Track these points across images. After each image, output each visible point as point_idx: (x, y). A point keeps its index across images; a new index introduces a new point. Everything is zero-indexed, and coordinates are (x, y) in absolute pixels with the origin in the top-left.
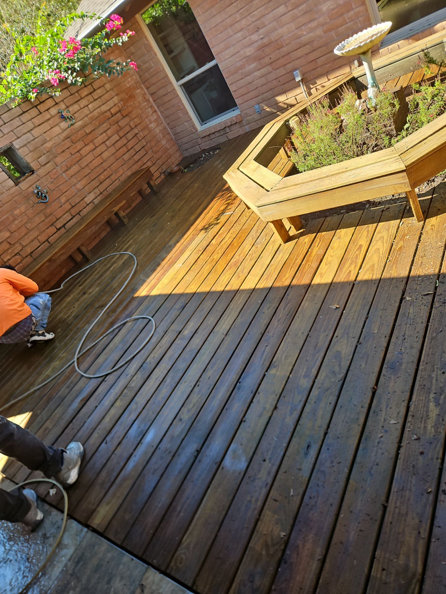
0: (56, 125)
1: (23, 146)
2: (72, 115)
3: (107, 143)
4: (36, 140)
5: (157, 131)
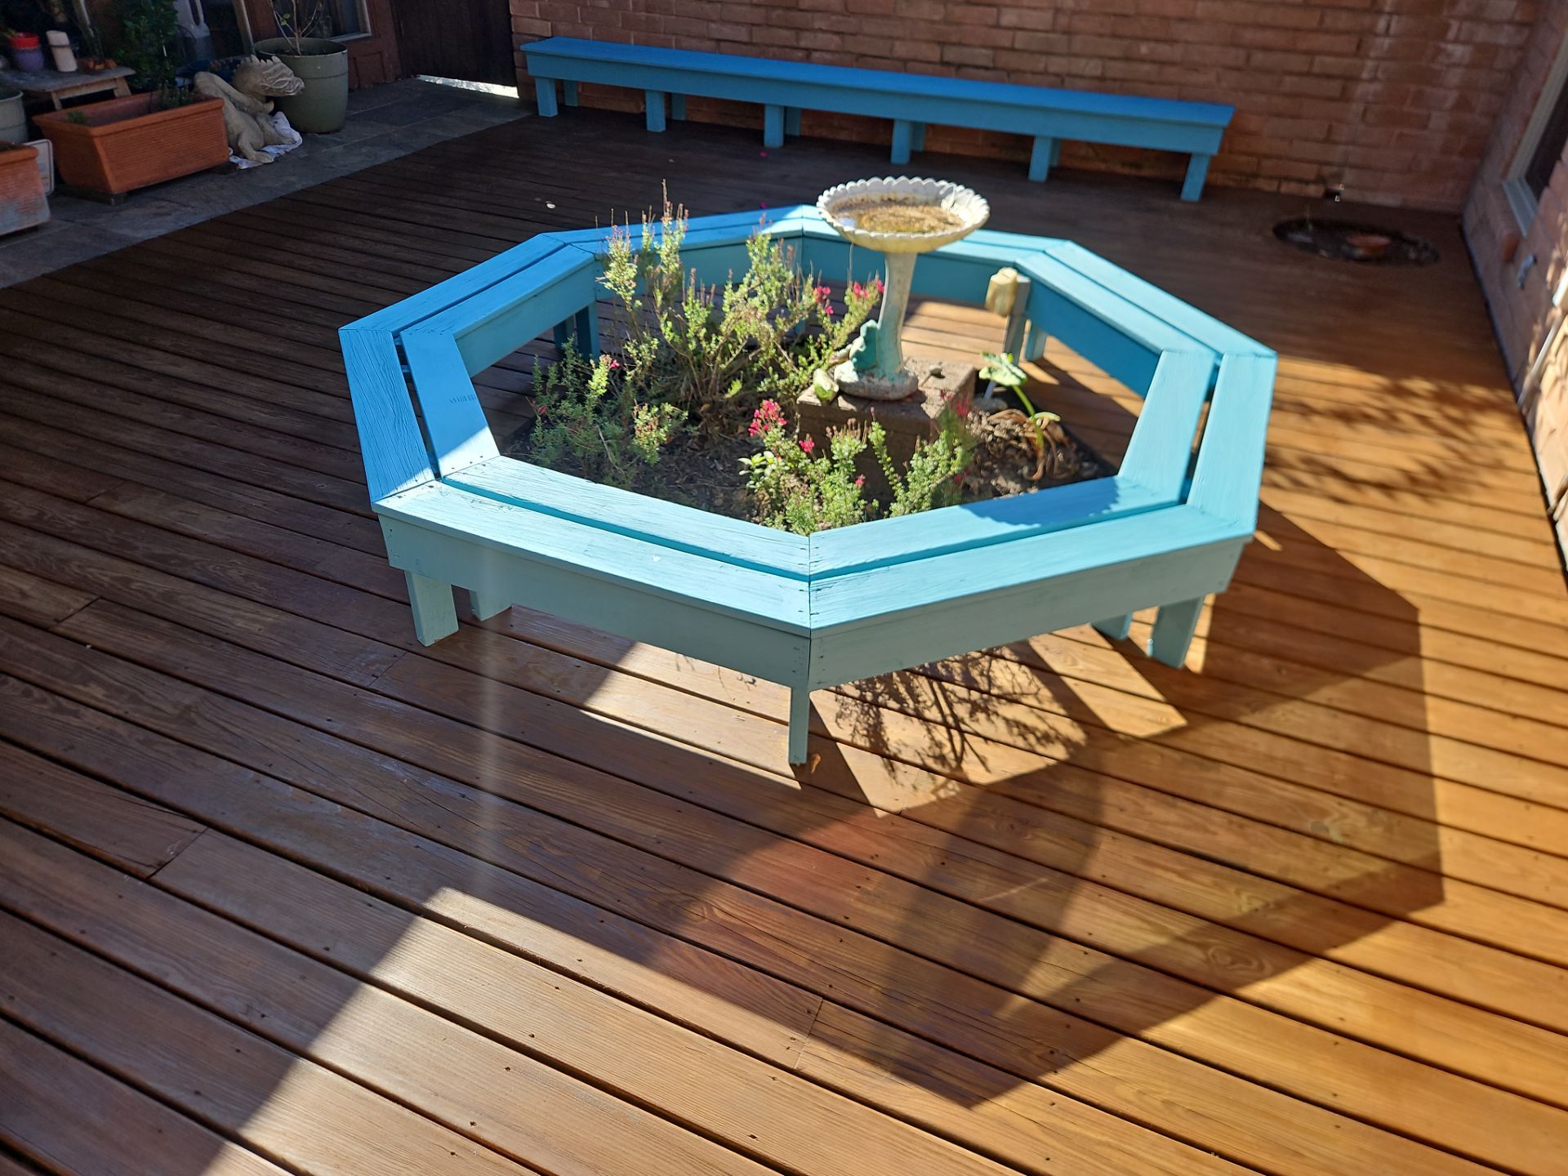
5: (1454, 77)
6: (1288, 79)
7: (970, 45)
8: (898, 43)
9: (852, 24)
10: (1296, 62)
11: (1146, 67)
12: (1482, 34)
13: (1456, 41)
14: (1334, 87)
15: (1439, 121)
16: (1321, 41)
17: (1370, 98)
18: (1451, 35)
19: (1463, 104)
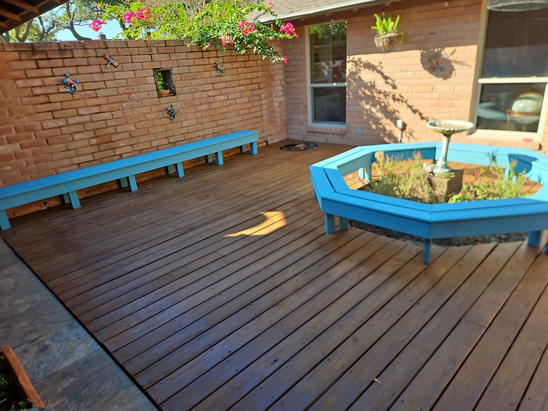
0: (209, 71)
1: (178, 74)
2: (224, 70)
3: (238, 100)
4: (189, 74)
5: (277, 110)
6: (251, 120)
7: (176, 135)
8: (153, 142)
9: (134, 141)
10: (252, 116)
11: (223, 127)
12: (279, 99)
13: (276, 102)
14: (259, 119)
15: (278, 120)
16: (254, 109)
17: (267, 119)
18: (274, 101)
19: (281, 115)
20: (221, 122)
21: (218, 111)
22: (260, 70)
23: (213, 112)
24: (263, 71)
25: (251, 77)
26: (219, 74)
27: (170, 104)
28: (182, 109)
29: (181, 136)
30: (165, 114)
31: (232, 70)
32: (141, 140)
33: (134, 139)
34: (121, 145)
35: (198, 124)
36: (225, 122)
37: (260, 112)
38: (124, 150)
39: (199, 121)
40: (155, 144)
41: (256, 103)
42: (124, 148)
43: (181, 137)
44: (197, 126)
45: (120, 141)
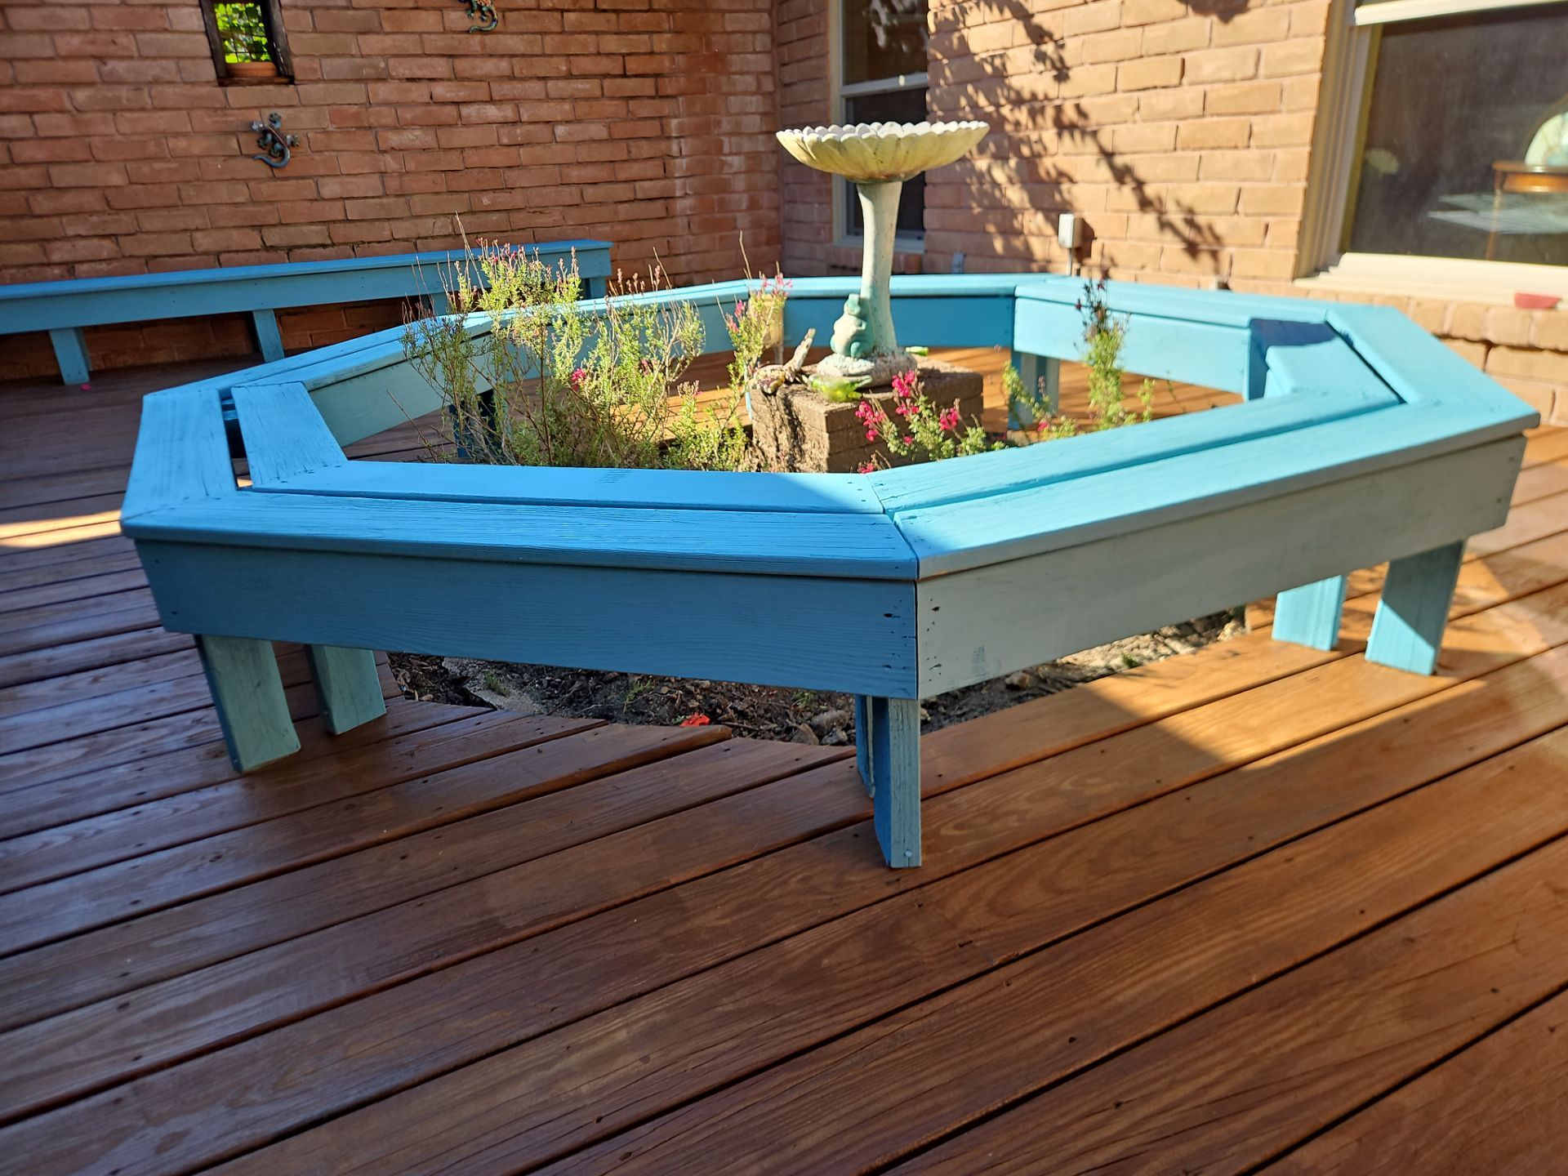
0: (434, 9)
1: (305, 8)
2: (503, 11)
3: (560, 130)
4: (351, 12)
5: (740, 183)
6: (621, 207)
7: (295, 224)
8: (198, 235)
9: (124, 222)
10: (623, 192)
11: (495, 217)
12: (747, 145)
13: (731, 154)
14: (658, 208)
15: (743, 220)
16: (635, 170)
17: (689, 212)
18: (726, 150)
19: (753, 205)
20: (486, 200)
21: (474, 159)
22: (666, 26)
23: (453, 161)
24: (677, 32)
25: (624, 51)
26: (478, 24)
27: (267, 113)
28: (319, 136)
29: (313, 227)
30: (250, 144)
31: (535, 17)
32: (152, 222)
33: (123, 217)
34: (70, 232)
35: (387, 195)
36: (504, 199)
37: (662, 183)
38: (84, 248)
39: (393, 184)
40: (204, 242)
41: (646, 149)
42: (81, 243)
43: (316, 234)
44: (385, 200)
45: (65, 219)
